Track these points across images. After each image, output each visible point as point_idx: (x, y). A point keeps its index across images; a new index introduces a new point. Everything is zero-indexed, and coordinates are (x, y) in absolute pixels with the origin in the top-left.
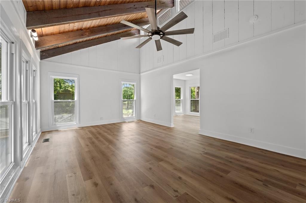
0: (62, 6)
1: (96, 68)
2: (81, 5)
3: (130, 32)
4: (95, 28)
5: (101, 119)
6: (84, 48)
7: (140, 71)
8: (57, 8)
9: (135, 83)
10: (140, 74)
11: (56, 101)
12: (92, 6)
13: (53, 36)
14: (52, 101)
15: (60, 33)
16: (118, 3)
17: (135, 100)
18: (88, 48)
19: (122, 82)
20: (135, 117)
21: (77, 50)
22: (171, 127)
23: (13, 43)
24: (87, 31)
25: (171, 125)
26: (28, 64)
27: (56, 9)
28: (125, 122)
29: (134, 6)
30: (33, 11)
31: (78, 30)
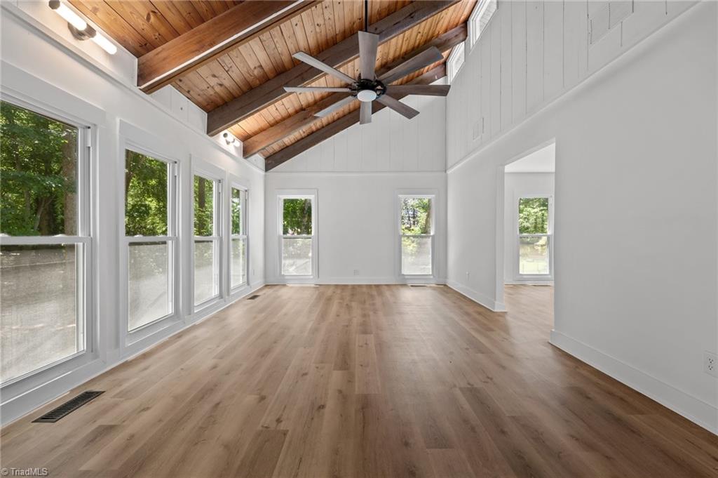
0: (245, 89)
1: (347, 172)
2: (271, 75)
3: (420, 77)
4: (327, 99)
5: (356, 272)
6: (326, 138)
7: (446, 165)
8: (240, 94)
9: (434, 196)
10: (446, 171)
11: (285, 236)
12: (289, 70)
13: (263, 133)
14: (280, 236)
15: (272, 125)
16: (338, 40)
17: (433, 237)
18: (333, 136)
19: (400, 196)
20: (432, 277)
21: (314, 145)
22: (495, 311)
23: (176, 162)
24: (314, 108)
25: (493, 305)
26: (220, 184)
27: (239, 96)
28: (404, 285)
29: (376, 29)
30: (214, 109)
31: (297, 112)
